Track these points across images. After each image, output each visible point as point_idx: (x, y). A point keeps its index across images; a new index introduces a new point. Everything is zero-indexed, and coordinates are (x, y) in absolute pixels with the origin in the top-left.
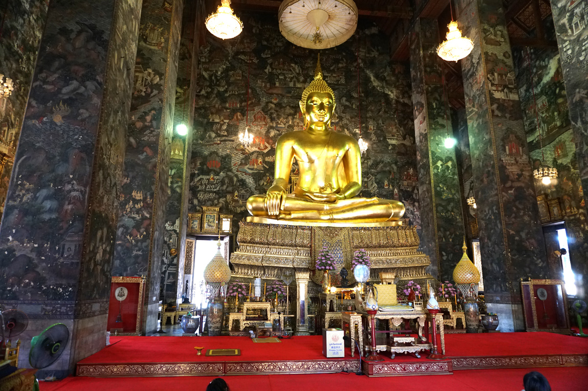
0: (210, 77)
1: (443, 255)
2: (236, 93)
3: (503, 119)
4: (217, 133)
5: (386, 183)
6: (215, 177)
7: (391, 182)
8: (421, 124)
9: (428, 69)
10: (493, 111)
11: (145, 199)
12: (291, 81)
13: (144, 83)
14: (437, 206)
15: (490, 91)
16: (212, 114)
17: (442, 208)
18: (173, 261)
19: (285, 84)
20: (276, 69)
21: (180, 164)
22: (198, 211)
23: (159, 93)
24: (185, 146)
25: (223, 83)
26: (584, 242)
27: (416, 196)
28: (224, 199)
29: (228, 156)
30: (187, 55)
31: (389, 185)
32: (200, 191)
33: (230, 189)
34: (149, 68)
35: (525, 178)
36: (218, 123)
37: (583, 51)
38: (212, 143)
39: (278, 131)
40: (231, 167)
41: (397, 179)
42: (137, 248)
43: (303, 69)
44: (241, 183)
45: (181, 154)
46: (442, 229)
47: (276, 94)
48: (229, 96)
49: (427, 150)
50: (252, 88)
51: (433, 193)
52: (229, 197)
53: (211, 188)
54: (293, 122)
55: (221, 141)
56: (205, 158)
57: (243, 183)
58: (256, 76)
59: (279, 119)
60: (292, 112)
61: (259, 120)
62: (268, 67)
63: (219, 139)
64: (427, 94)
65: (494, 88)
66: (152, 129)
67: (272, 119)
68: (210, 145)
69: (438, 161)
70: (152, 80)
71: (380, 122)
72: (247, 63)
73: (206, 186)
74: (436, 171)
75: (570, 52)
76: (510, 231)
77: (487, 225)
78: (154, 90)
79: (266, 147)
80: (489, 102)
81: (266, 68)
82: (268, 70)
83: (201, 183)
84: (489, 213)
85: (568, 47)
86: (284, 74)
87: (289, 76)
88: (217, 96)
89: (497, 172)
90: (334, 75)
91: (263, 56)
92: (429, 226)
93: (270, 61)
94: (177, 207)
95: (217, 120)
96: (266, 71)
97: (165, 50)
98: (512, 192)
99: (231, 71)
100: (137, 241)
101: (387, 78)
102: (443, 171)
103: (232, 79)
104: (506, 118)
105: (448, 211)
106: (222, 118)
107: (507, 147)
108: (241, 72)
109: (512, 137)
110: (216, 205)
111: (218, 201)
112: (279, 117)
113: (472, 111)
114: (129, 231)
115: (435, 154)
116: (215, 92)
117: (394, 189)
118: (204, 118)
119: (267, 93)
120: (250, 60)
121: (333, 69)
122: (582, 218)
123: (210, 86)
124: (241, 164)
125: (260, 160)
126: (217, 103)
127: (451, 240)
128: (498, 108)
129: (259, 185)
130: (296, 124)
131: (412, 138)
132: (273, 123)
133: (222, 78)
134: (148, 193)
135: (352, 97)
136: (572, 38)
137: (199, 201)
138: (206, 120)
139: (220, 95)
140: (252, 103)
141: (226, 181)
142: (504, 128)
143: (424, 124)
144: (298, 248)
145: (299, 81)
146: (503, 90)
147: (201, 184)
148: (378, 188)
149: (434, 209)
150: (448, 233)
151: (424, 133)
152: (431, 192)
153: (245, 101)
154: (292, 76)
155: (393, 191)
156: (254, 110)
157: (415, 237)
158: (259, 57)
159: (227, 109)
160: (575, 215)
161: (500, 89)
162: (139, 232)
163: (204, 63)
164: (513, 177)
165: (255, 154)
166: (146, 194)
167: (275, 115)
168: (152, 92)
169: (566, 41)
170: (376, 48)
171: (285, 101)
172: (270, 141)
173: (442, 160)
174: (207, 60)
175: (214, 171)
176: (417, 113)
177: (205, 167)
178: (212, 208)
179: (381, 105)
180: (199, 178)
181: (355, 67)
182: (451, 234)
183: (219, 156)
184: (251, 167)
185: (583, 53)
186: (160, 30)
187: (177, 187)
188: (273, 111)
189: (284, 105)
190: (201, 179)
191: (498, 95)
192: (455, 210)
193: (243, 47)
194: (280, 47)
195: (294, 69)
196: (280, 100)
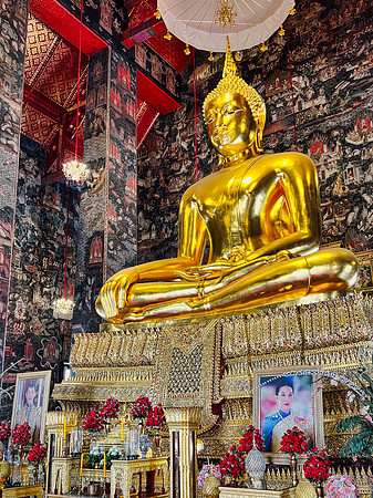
12: (294, 105)
19: (286, 113)
43: (311, 78)
86: (283, 99)
87: (291, 97)
154: (295, 96)
196: (281, 139)
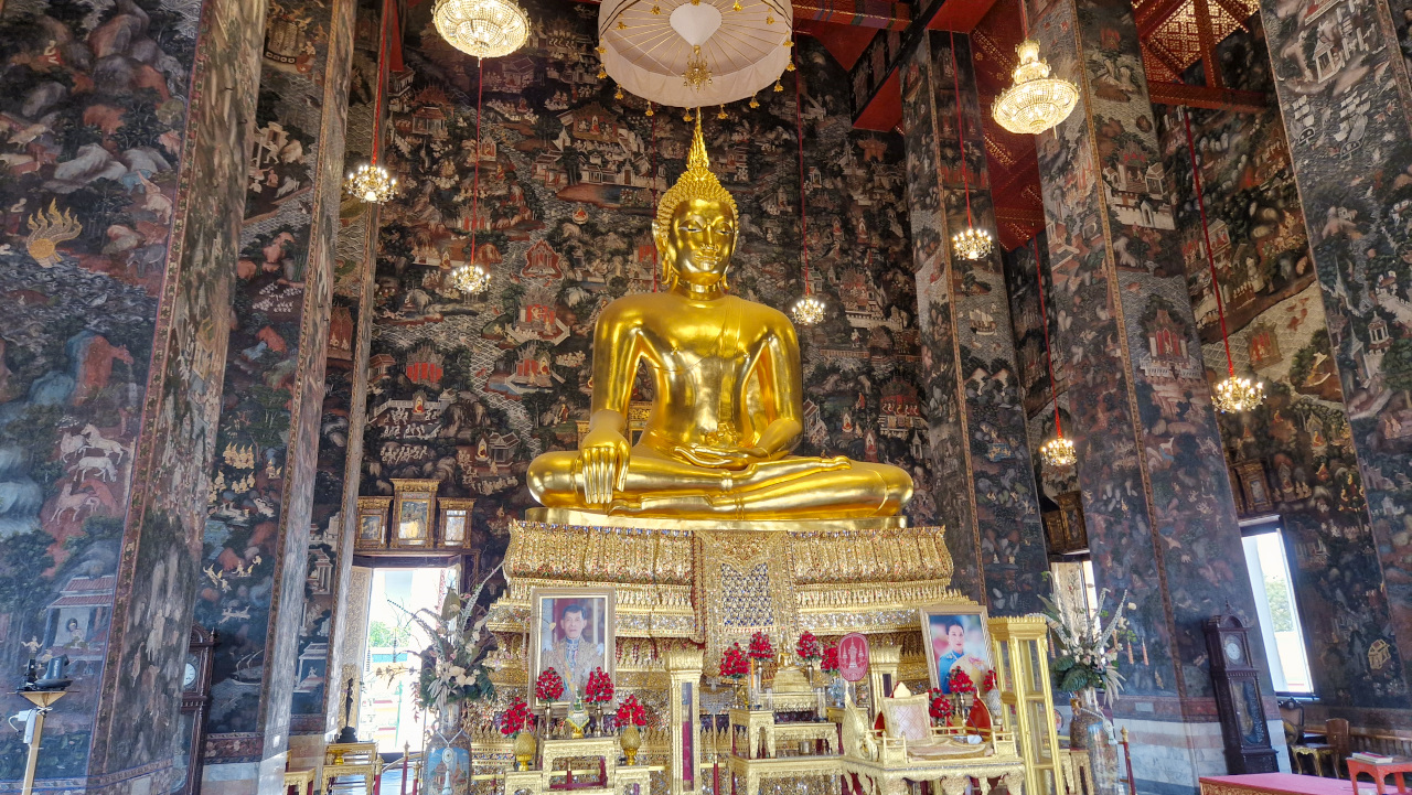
0: (415, 151)
1: (996, 598)
2: (483, 196)
3: (1140, 273)
4: (432, 294)
5: (847, 419)
6: (428, 404)
7: (858, 416)
8: (932, 281)
9: (949, 153)
10: (1117, 255)
11: (260, 468)
12: (619, 172)
13: (258, 159)
14: (978, 476)
15: (1108, 208)
16: (420, 244)
17: (988, 482)
18: (319, 629)
19: (605, 178)
20: (583, 141)
21: (345, 371)
22: (382, 493)
23: (300, 188)
24: (355, 327)
25: (449, 167)
26: (1330, 567)
27: (917, 451)
28: (451, 461)
29: (460, 350)
30: (361, 92)
31: (854, 425)
32: (387, 439)
33: (467, 434)
34: (275, 119)
35: (1196, 413)
36: (436, 268)
37: (1342, 120)
38: (420, 318)
39: (588, 291)
40: (468, 379)
41: (871, 409)
42: (234, 603)
43: (647, 144)
44: (496, 421)
45: (346, 345)
46: (990, 533)
47: (582, 201)
48: (464, 202)
49: (950, 342)
50: (522, 185)
51: (967, 447)
52: (463, 455)
53: (416, 433)
54: (624, 272)
55: (444, 314)
56: (401, 355)
57: (500, 420)
58: (531, 154)
59: (589, 261)
60: (623, 246)
61: (541, 263)
62: (563, 134)
63: (438, 307)
64: (947, 211)
65: (1119, 200)
66: (283, 281)
67: (574, 263)
68: (415, 323)
69: (975, 369)
70: (281, 153)
71: (831, 274)
72: (508, 120)
73: (403, 427)
74: (971, 393)
75: (1309, 121)
76: (1170, 540)
77: (1110, 525)
78: (287, 179)
79: (559, 332)
80: (1107, 232)
81: (557, 137)
82: (563, 140)
83: (391, 419)
84: (1114, 496)
85: (1306, 110)
86: (601, 154)
87: (615, 157)
88: (432, 202)
89: (1133, 399)
90: (722, 161)
91: (551, 106)
92: (958, 526)
93: (566, 120)
94: (333, 483)
95: (431, 262)
96: (559, 143)
97: (316, 76)
98: (1169, 445)
99: (468, 139)
100: (235, 583)
101: (847, 172)
102: (989, 394)
103: (471, 159)
104: (1147, 270)
105: (1002, 489)
106: (446, 256)
107: (1152, 340)
108: (494, 143)
109: (1163, 317)
110: (429, 477)
111: (435, 465)
112: (590, 257)
113: (1066, 253)
114: (213, 556)
115: (969, 352)
116: (429, 189)
117: (865, 436)
118: (399, 255)
119: (561, 198)
120: (519, 114)
121: (720, 147)
122: (1323, 508)
123: (415, 174)
124: (496, 372)
125: (544, 362)
126: (433, 217)
127: (1012, 560)
128: (1128, 247)
129: (541, 424)
130: (631, 276)
131: (904, 314)
132: (574, 272)
133: (446, 155)
134: (270, 453)
135: (763, 214)
136: (1315, 90)
137: (383, 466)
138: (404, 259)
139: (442, 200)
140: (523, 221)
141: (457, 413)
142: (1144, 295)
143: (939, 281)
144: (660, 586)
145: (637, 172)
146: (1138, 206)
147: (391, 423)
148: (829, 432)
149: (971, 484)
150: (1005, 542)
151: (942, 302)
152: (961, 444)
153: (505, 215)
154: (621, 159)
155: (863, 440)
156: (528, 239)
157: (941, 556)
158: (539, 109)
159: (459, 233)
160: (1304, 501)
161: (1131, 202)
162: (243, 557)
163: (398, 115)
164: (1168, 410)
165: (532, 348)
166: (263, 455)
167: (579, 253)
168: (281, 184)
169: (1299, 96)
170: (820, 98)
171: (606, 217)
172: (570, 316)
173: (984, 367)
174: (406, 109)
175: (425, 389)
176: (922, 255)
177: (401, 379)
178: (421, 483)
179: (832, 235)
180: (385, 406)
181: (773, 144)
182: (1012, 545)
183: (439, 352)
184: (522, 380)
185: (1342, 126)
186: (304, 23)
187: (336, 430)
188: (574, 242)
189: (603, 230)
190: (389, 409)
191: (1129, 217)
192: (1018, 486)
193: (499, 80)
194: (592, 86)
195: (626, 141)
196: (594, 215)
